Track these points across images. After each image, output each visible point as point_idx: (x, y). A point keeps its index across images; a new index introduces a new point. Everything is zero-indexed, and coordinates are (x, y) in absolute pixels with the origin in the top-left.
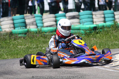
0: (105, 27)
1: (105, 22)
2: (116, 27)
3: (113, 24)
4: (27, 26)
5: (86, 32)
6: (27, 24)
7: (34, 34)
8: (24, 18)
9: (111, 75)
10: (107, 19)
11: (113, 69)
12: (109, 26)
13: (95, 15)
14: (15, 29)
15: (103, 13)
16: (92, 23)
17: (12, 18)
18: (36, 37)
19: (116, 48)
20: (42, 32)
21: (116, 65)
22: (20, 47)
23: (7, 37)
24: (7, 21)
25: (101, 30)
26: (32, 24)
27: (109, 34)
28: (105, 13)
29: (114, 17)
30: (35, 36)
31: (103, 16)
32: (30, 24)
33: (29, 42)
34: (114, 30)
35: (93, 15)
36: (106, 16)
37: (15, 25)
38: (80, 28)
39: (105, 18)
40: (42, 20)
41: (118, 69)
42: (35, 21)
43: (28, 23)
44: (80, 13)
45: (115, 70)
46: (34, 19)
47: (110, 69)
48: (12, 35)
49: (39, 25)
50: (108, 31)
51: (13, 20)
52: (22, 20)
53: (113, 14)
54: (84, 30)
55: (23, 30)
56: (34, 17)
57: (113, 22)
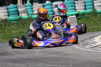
0: (85, 14)
1: (85, 9)
2: (95, 13)
3: (92, 11)
4: (20, 14)
6: (19, 12)
7: (26, 21)
8: (17, 7)
9: (91, 54)
10: (87, 7)
11: (93, 49)
12: (89, 12)
13: (77, 4)
14: (9, 17)
15: (83, 2)
16: (74, 10)
17: (7, 8)
18: (28, 23)
19: (95, 32)
20: (32, 19)
21: (95, 46)
22: (14, 31)
23: (2, 23)
24: (3, 10)
25: (82, 16)
26: (24, 12)
27: (90, 19)
28: (85, 2)
29: (93, 5)
30: (26, 22)
31: (84, 4)
32: (22, 12)
33: (21, 27)
34: (93, 16)
35: (75, 4)
36: (87, 4)
37: (9, 13)
39: (85, 6)
40: (32, 9)
41: (97, 49)
42: (26, 10)
43: (21, 11)
44: (64, 2)
45: (94, 50)
46: (25, 8)
47: (90, 49)
48: (7, 22)
49: (29, 13)
50: (88, 17)
51: (7, 9)
52: (15, 9)
53: (93, 2)
55: (16, 17)
56: (26, 7)
57: (92, 9)
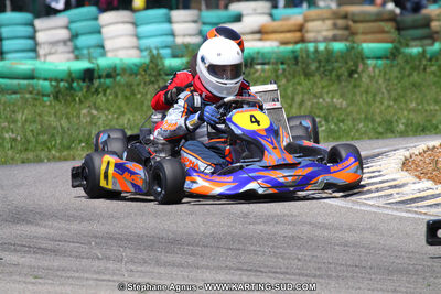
0: (118, 71)
3: (147, 60)
5: (57, 86)
12: (133, 67)
38: (33, 71)
54: (50, 80)
